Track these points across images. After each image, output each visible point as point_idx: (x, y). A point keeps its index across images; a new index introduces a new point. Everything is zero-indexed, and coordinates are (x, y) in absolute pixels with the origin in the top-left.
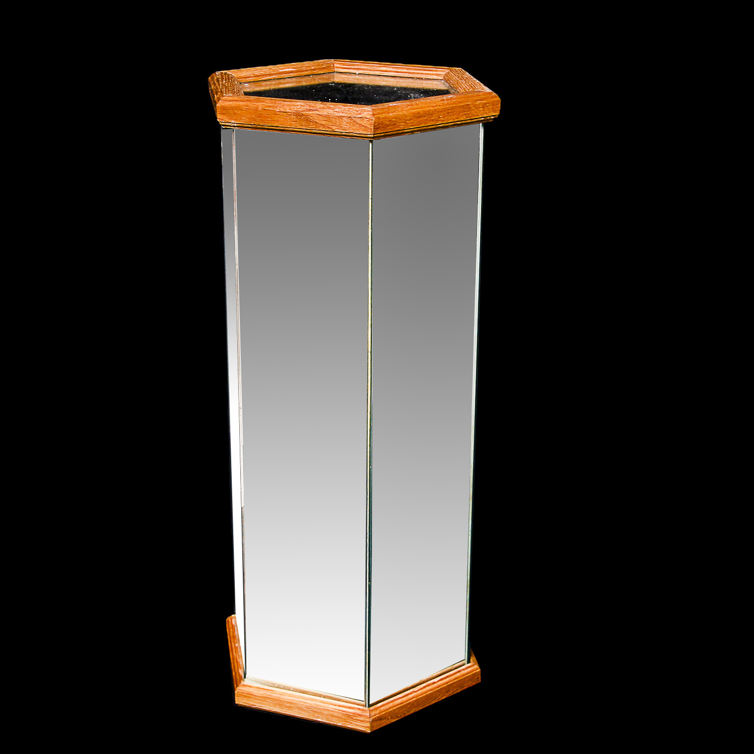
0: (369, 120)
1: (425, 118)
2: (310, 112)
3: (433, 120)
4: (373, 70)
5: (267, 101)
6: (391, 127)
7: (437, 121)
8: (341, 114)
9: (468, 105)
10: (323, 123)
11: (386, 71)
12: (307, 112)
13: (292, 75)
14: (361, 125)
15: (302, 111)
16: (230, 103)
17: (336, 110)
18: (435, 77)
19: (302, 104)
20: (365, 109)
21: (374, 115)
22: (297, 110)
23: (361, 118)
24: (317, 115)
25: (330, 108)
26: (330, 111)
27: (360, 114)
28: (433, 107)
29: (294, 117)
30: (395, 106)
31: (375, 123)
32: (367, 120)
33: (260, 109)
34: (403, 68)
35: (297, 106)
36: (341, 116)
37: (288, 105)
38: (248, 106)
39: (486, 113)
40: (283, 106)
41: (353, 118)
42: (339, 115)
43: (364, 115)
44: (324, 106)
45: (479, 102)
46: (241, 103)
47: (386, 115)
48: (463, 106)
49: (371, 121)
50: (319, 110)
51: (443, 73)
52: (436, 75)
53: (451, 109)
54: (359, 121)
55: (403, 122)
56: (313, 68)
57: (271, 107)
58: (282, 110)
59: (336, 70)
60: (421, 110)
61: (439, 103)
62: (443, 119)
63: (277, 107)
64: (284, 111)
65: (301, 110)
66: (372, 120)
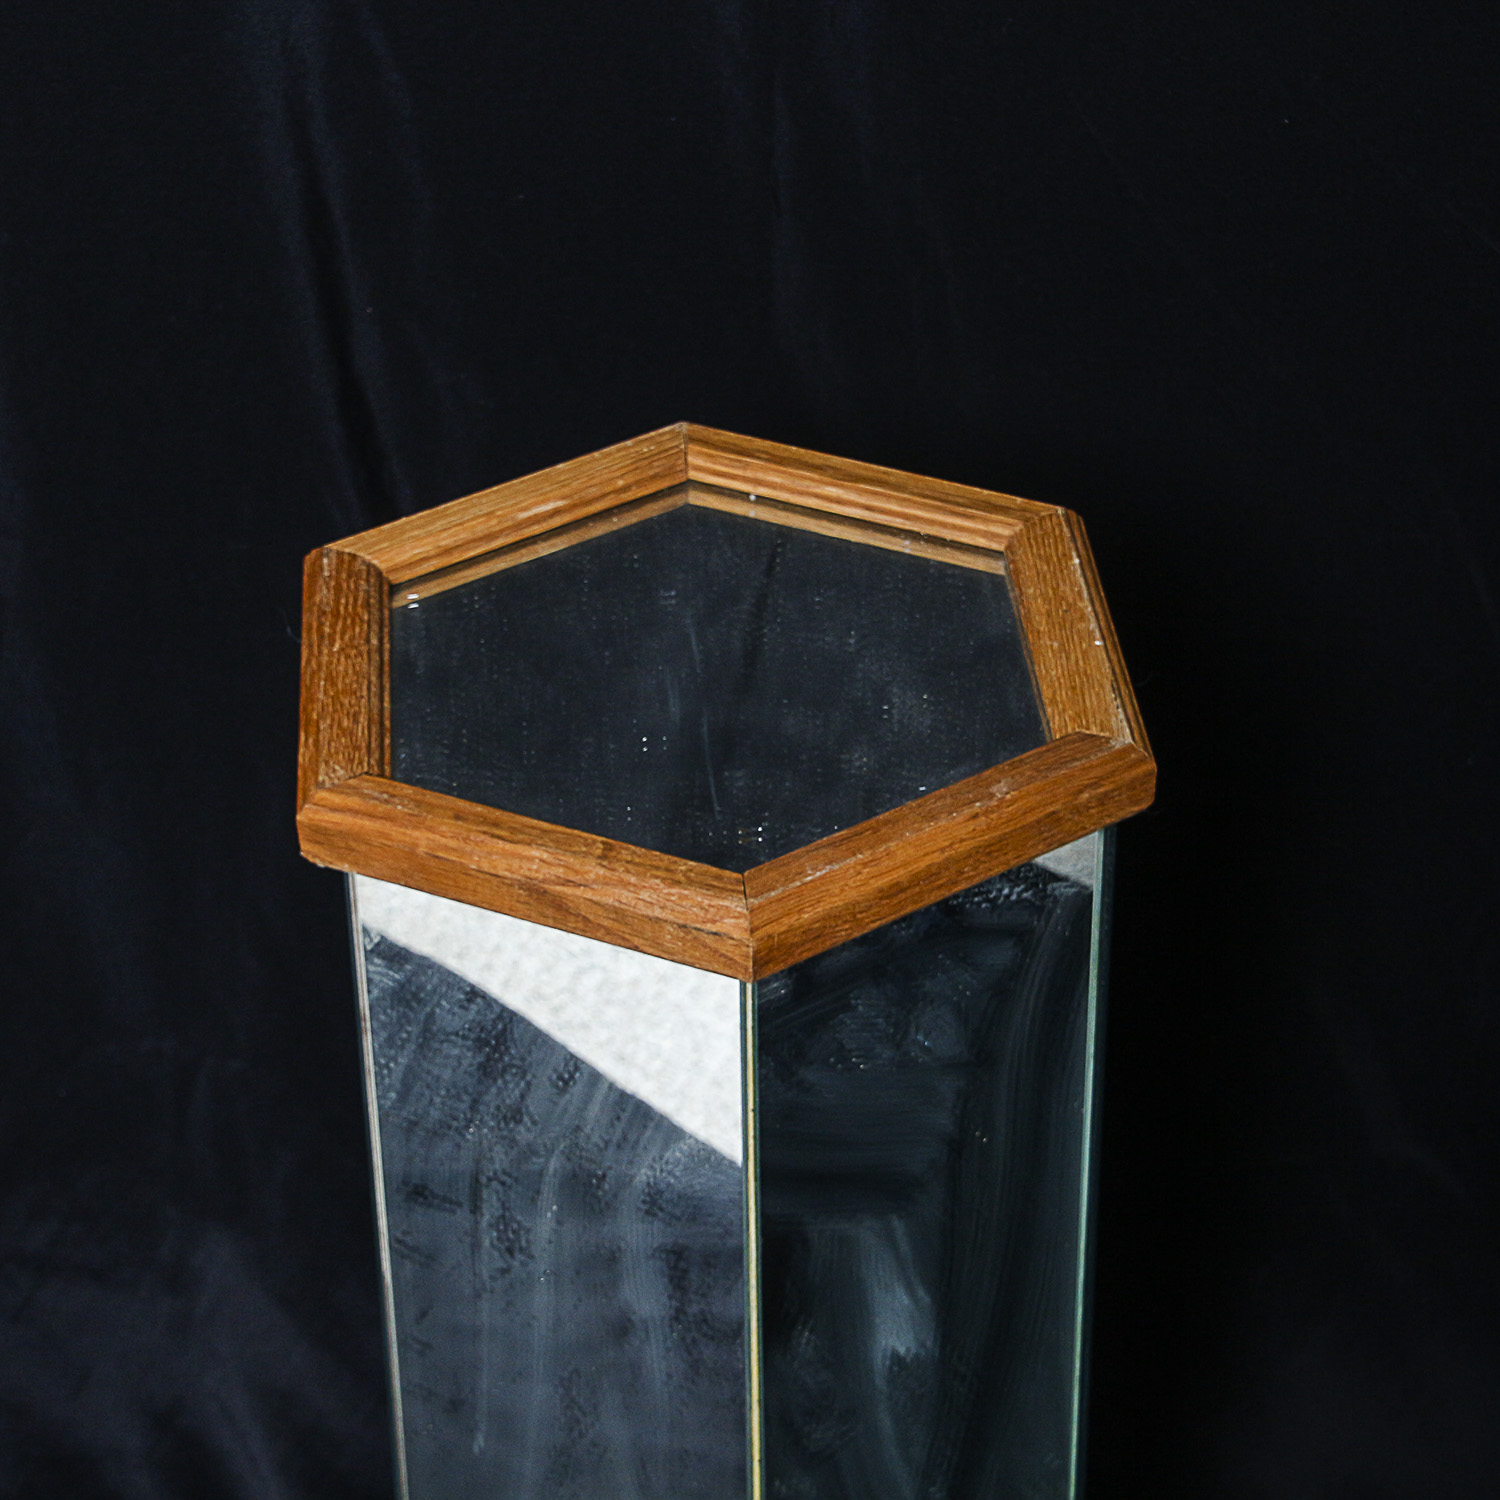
0: (740, 943)
2: (568, 890)
5: (444, 828)
8: (657, 912)
10: (606, 923)
12: (559, 888)
14: (716, 951)
15: (544, 881)
16: (337, 817)
17: (644, 895)
19: (545, 856)
20: (726, 903)
21: (752, 931)
22: (528, 873)
23: (716, 933)
24: (588, 903)
26: (626, 898)
27: (714, 922)
29: (521, 892)
32: (731, 942)
33: (421, 850)
35: (531, 859)
36: (657, 918)
37: (504, 854)
38: (387, 837)
40: (490, 854)
41: (693, 931)
42: (650, 913)
43: (727, 925)
46: (367, 823)
49: (744, 950)
50: (595, 886)
54: (709, 940)
57: (454, 850)
58: (486, 867)
63: (471, 854)
64: (492, 871)
65: (541, 877)
66: (748, 946)
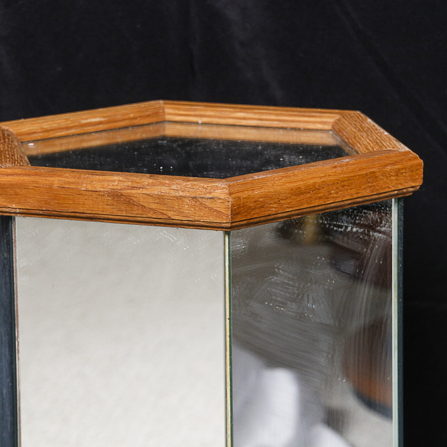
0: (224, 201)
1: (309, 195)
2: (134, 191)
3: (320, 198)
4: (225, 118)
5: (67, 175)
6: (257, 211)
7: (326, 198)
8: (181, 194)
9: (374, 172)
10: (153, 206)
11: (245, 119)
12: (129, 191)
13: (101, 127)
14: (212, 209)
15: (121, 190)
16: (10, 178)
17: (174, 187)
18: (319, 126)
19: (121, 178)
20: (217, 184)
21: (230, 194)
22: (112, 187)
23: (212, 198)
24: (144, 196)
25: (163, 184)
26: (164, 190)
27: (210, 193)
28: (321, 177)
29: (108, 198)
30: (262, 179)
31: (233, 205)
32: (220, 201)
33: (55, 186)
34: (270, 114)
35: (114, 181)
36: (181, 196)
37: (100, 181)
38: (37, 182)
39: (401, 184)
40: (92, 182)
41: (200, 199)
42: (177, 194)
43: (218, 193)
44: (154, 181)
45: (389, 168)
46: (26, 178)
47: (250, 193)
48: (366, 175)
49: (226, 204)
50: (148, 187)
51: (332, 120)
52: (321, 123)
53: (349, 180)
54: (208, 203)
55: (275, 203)
56: (132, 115)
57: (73, 183)
58: (90, 188)
59: (168, 117)
60: (301, 183)
61: (330, 172)
62: (335, 195)
63: (82, 183)
64: (93, 189)
65: (119, 188)
66: (229, 201)
